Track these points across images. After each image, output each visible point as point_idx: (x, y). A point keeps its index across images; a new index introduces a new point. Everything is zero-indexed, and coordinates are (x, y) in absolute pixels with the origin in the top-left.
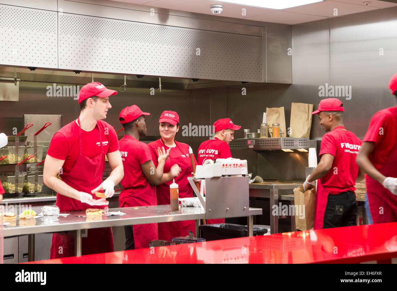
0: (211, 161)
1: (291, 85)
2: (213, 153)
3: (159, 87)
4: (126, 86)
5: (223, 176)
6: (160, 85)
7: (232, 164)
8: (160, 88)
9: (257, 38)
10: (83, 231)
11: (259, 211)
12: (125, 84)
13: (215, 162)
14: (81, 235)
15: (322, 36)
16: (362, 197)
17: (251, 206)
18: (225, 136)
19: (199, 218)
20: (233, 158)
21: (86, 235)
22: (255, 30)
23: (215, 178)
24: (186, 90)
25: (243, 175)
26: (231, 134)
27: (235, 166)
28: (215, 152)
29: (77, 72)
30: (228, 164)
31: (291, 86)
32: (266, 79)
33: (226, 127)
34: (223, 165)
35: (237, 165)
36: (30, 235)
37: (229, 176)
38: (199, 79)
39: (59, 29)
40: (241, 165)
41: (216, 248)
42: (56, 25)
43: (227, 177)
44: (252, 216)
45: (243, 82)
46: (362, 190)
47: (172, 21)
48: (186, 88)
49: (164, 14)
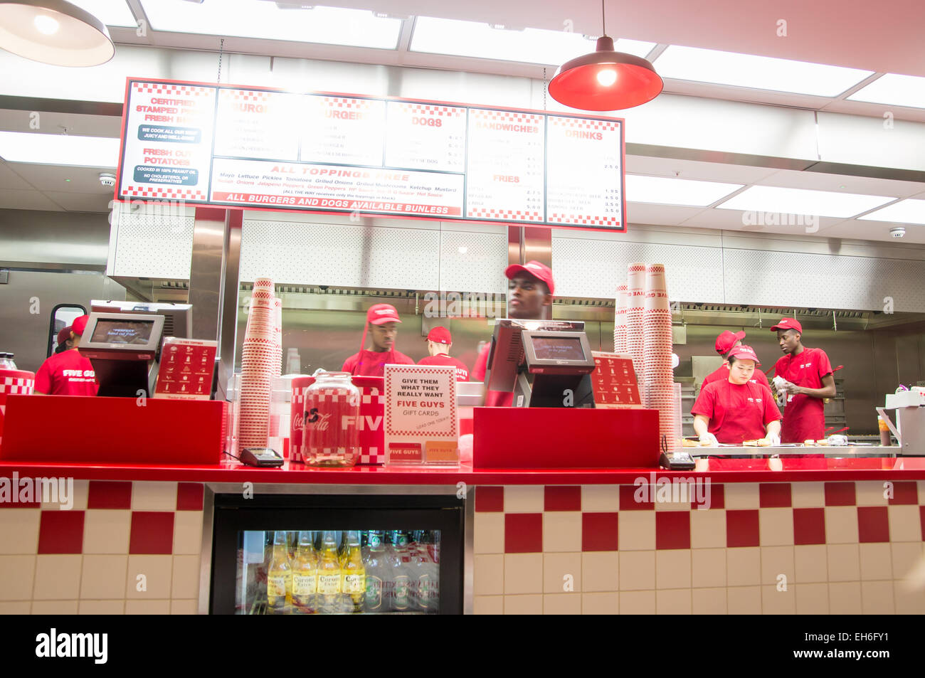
3: (834, 326)
5: (921, 406)
6: (835, 324)
8: (835, 328)
13: (910, 390)
23: (911, 408)
24: (865, 331)
34: (921, 394)
39: (725, 265)
42: (721, 261)
47: (845, 250)
48: (865, 329)
49: (835, 244)
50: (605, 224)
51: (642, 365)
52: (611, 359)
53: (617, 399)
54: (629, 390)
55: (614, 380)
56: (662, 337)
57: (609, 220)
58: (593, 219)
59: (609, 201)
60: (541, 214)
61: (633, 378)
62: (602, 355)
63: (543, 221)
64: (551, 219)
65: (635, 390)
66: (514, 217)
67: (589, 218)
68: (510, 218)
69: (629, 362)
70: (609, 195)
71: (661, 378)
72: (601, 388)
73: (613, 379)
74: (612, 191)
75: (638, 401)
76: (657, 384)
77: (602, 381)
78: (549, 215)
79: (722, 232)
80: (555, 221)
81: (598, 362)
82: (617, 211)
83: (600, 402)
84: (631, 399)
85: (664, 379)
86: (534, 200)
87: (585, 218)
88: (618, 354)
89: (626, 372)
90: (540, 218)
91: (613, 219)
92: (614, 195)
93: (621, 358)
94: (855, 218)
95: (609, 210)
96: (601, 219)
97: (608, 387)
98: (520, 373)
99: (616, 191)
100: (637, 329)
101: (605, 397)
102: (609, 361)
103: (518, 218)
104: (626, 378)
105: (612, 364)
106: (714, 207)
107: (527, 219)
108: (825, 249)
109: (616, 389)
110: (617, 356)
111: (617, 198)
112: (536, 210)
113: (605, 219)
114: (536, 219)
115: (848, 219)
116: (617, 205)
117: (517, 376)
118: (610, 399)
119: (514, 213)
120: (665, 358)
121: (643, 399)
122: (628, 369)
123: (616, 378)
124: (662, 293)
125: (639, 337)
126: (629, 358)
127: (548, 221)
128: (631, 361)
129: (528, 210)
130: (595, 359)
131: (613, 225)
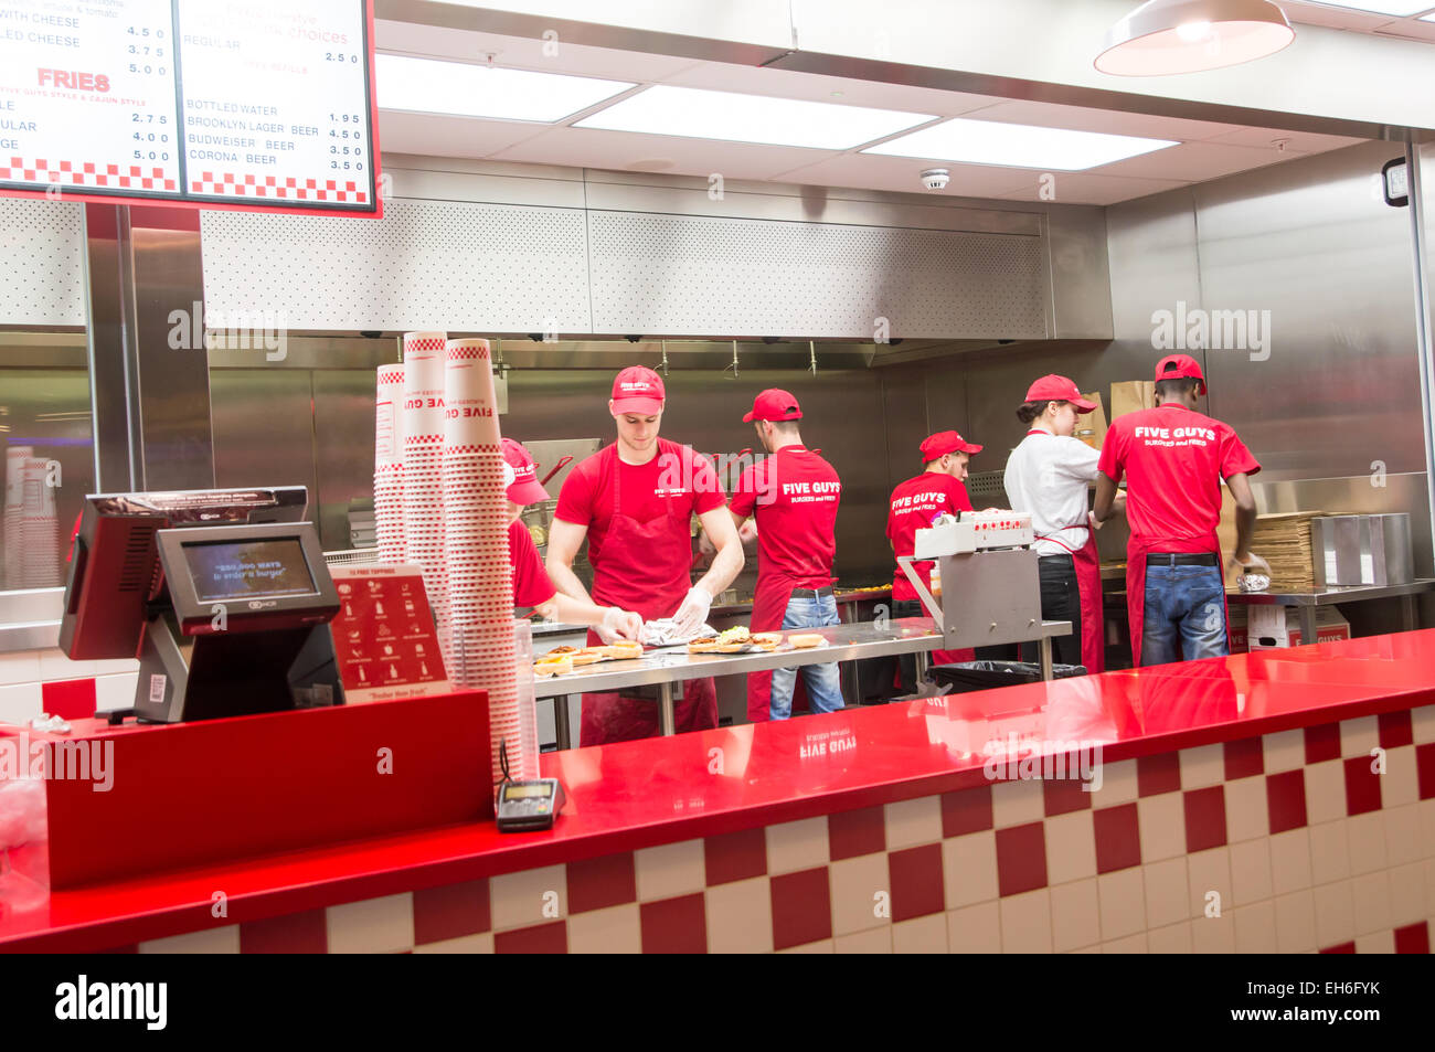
0: (951, 518)
1: (1112, 340)
2: (932, 499)
3: (811, 365)
4: (741, 367)
5: (979, 550)
6: (813, 361)
7: (998, 522)
8: (814, 366)
9: (1029, 239)
10: (674, 685)
11: (1063, 627)
12: (736, 362)
13: (958, 521)
14: (672, 697)
15: (1178, 227)
16: (1295, 587)
17: (1046, 616)
18: (949, 468)
19: (925, 649)
20: (1000, 508)
21: (680, 696)
22: (1023, 221)
23: (962, 556)
24: (870, 369)
25: (1024, 547)
26: (963, 466)
27: (1005, 526)
28: (936, 498)
29: (634, 338)
30: (989, 523)
31: (1113, 343)
32: (1054, 331)
33: (952, 449)
34: (977, 528)
35: (1008, 523)
36: (557, 698)
37: (990, 549)
38: (902, 339)
39: (592, 247)
40: (1017, 524)
41: (973, 716)
42: (584, 239)
43: (986, 552)
44: (1047, 638)
45: (1002, 342)
46: (1296, 572)
47: (834, 212)
48: (869, 365)
49: (815, 198)
50: (331, 198)
51: (442, 579)
52: (375, 580)
53: (394, 673)
54: (419, 648)
55: (383, 630)
56: (488, 520)
57: (341, 187)
58: (301, 184)
59: (340, 143)
60: (172, 172)
61: (427, 620)
62: (353, 572)
63: (177, 190)
64: (197, 186)
65: (432, 646)
66: (101, 179)
67: (291, 182)
68: (90, 182)
69: (416, 584)
70: (340, 127)
71: (487, 613)
72: (354, 652)
73: (382, 626)
74: (346, 118)
75: (438, 673)
76: (479, 627)
77: (356, 635)
78: (194, 176)
79: (584, 173)
80: (208, 190)
81: (345, 589)
82: (359, 167)
83: (354, 683)
84: (425, 671)
85: (494, 613)
86: (151, 137)
87: (281, 183)
88: (387, 566)
89: (410, 607)
90: (169, 184)
91: (351, 186)
92: (351, 127)
93: (397, 574)
94: (857, 150)
95: (340, 164)
96: (321, 186)
97: (370, 645)
98: (153, 619)
99: (356, 119)
100: (430, 499)
101: (365, 671)
102: (371, 584)
103: (113, 183)
104: (411, 621)
105: (378, 592)
106: (569, 123)
107: (136, 185)
108: (793, 209)
109: (389, 650)
110: (387, 571)
111: (357, 136)
112: (158, 163)
113: (331, 185)
114: (158, 187)
115: (843, 152)
116: (357, 151)
117: (144, 624)
118: (377, 677)
119: (101, 170)
120: (495, 566)
121: (450, 666)
122: (413, 599)
123: (387, 623)
124: (480, 407)
125: (435, 516)
126: (415, 574)
127: (190, 191)
128: (420, 578)
129: (136, 163)
130: (339, 582)
131: (351, 199)
